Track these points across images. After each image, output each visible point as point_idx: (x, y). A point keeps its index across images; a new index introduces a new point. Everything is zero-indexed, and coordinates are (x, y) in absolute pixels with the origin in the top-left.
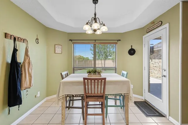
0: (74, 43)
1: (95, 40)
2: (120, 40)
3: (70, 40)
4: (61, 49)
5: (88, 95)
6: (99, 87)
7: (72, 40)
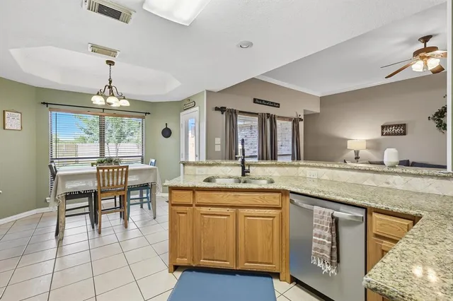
0: (51, 110)
1: (104, 109)
2: (149, 113)
3: (44, 103)
4: (19, 121)
5: (103, 189)
6: (120, 177)
7: (47, 104)
